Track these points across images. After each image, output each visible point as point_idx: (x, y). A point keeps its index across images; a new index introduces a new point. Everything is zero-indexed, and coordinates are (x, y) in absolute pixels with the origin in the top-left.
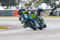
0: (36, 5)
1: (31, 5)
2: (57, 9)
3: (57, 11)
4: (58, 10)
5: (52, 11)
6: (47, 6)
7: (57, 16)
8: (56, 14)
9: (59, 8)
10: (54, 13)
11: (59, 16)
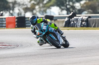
0: (42, 9)
2: (77, 15)
3: (77, 20)
4: (79, 18)
7: (76, 27)
8: (75, 24)
9: (81, 14)
10: (72, 23)
11: (81, 26)
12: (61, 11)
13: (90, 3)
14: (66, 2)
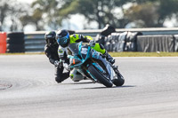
0: (54, 20)
1: (39, 18)
2: (117, 30)
3: (116, 38)
4: (121, 34)
5: (103, 38)
6: (86, 21)
7: (116, 51)
8: (113, 45)
9: (124, 28)
10: (108, 43)
11: (124, 50)
12: (89, 23)
13: (141, 8)
14: (97, 5)
